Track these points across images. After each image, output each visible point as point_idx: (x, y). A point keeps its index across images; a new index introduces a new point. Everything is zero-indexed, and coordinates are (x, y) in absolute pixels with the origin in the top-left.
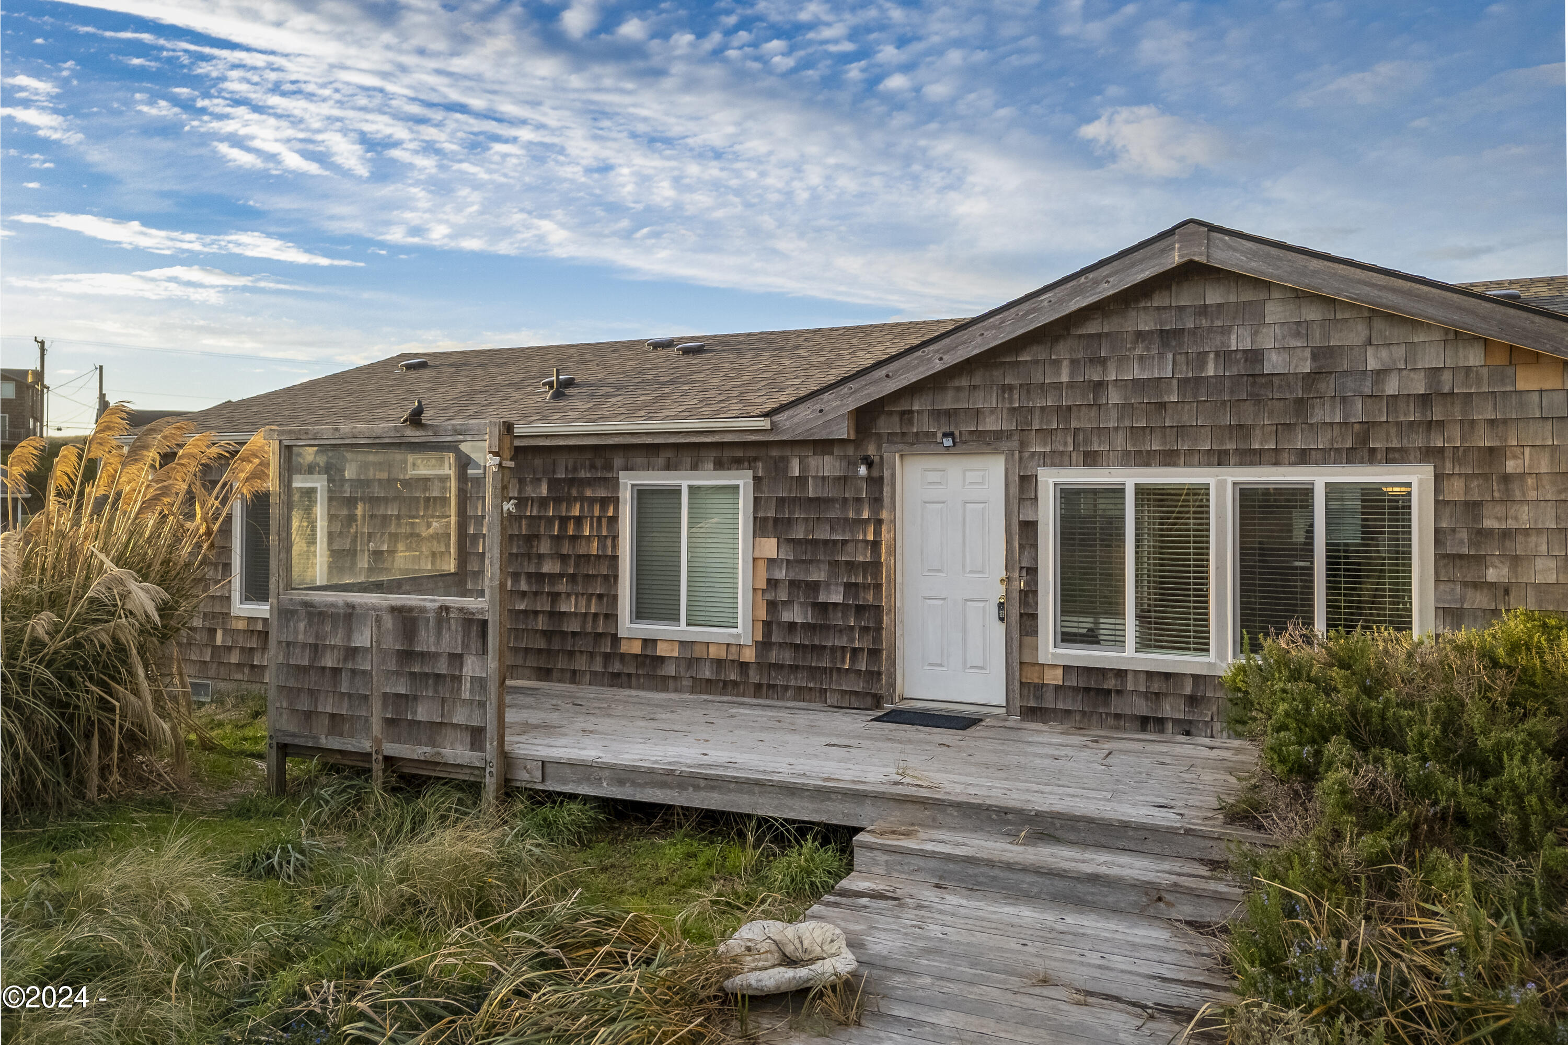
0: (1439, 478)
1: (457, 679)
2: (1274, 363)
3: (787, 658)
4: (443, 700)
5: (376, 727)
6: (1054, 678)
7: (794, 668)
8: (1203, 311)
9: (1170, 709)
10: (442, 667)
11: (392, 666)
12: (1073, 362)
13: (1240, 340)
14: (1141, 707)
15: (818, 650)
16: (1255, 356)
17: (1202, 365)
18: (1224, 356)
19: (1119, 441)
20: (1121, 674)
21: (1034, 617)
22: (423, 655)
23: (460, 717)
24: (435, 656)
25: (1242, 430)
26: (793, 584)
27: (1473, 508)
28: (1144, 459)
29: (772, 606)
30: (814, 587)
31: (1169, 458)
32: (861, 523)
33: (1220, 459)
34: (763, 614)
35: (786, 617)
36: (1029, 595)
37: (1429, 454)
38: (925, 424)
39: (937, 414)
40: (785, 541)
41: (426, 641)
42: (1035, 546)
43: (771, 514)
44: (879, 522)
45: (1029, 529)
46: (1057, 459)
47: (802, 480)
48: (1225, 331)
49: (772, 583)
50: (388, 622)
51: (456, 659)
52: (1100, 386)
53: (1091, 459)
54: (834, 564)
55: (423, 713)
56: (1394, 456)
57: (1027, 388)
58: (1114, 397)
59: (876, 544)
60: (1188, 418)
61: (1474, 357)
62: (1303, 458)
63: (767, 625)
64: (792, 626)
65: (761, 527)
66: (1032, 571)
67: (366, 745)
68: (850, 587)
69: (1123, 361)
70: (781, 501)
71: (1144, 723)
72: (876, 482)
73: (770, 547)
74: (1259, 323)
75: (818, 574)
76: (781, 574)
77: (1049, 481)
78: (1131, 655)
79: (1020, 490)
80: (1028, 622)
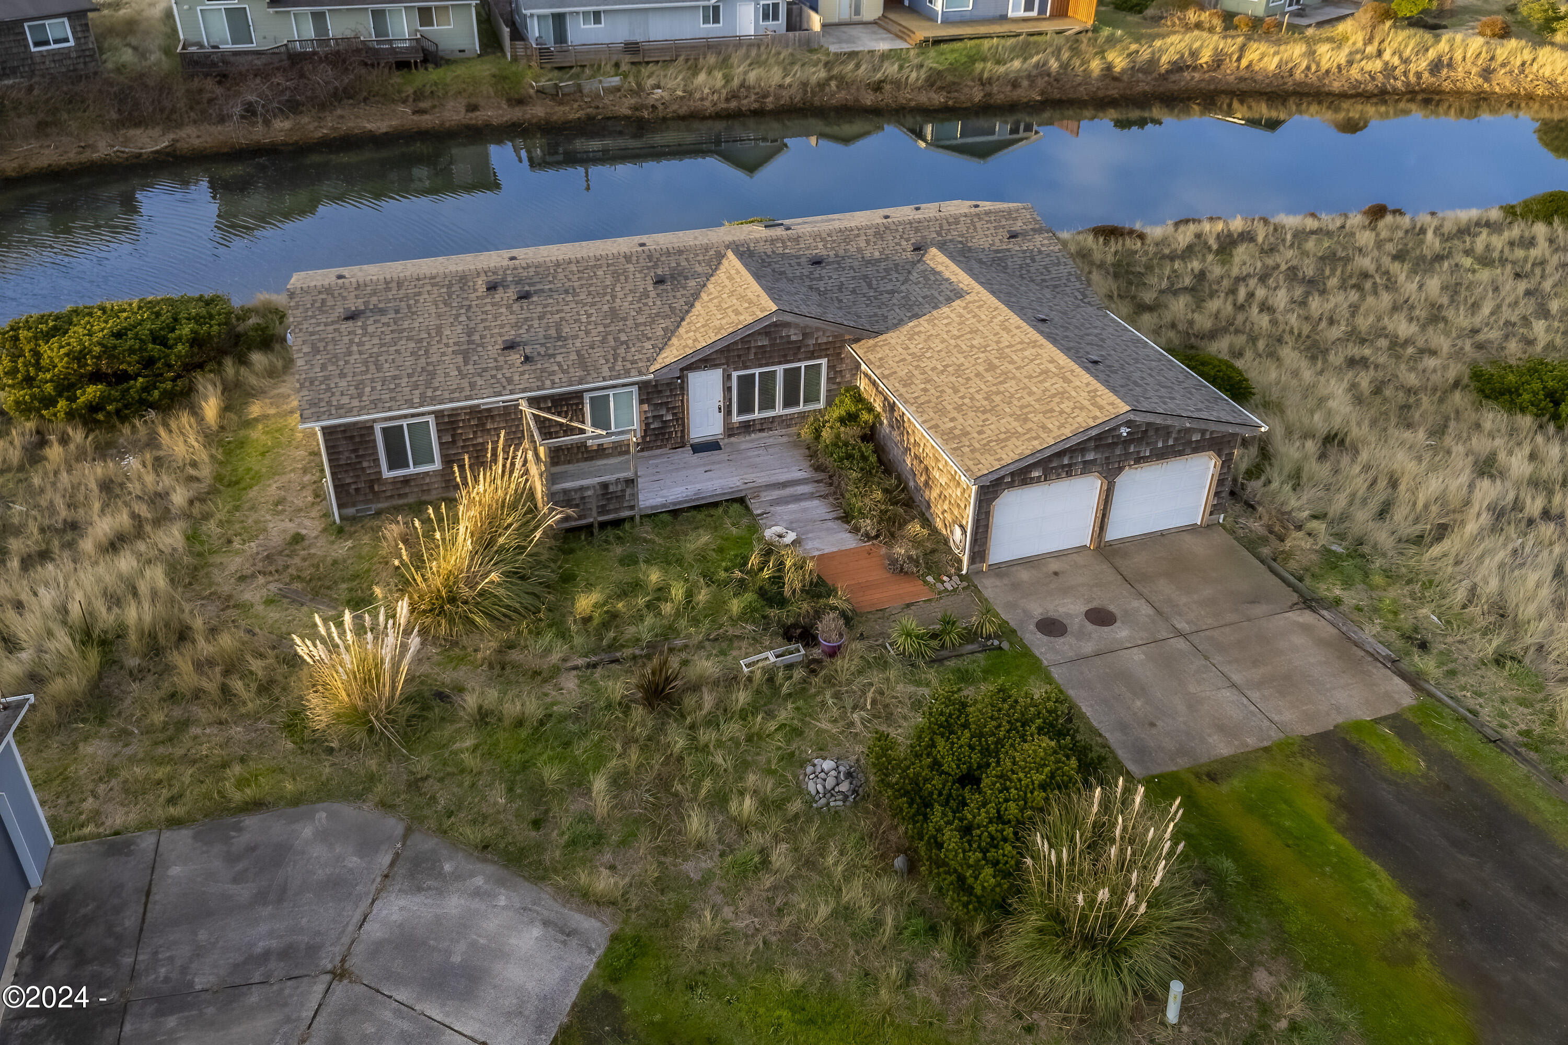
0: (829, 361)
1: (625, 495)
2: (793, 338)
3: (653, 438)
4: (619, 502)
6: (737, 425)
7: (656, 441)
8: (776, 326)
9: (766, 426)
10: (619, 494)
11: (600, 498)
12: (742, 342)
13: (785, 333)
14: (758, 427)
15: (663, 434)
16: (789, 337)
17: (776, 340)
18: (781, 337)
19: (754, 362)
20: (753, 420)
21: (731, 411)
22: (611, 493)
23: (626, 504)
24: (616, 492)
25: (785, 356)
26: (654, 417)
27: (834, 366)
28: (761, 366)
29: (647, 424)
30: (662, 416)
31: (767, 365)
32: (677, 395)
33: (780, 363)
34: (643, 428)
35: (652, 427)
36: (730, 405)
37: (827, 356)
38: (699, 368)
39: (701, 361)
40: (650, 405)
41: (612, 488)
42: (731, 390)
43: (645, 397)
44: (683, 394)
45: (729, 388)
46: (738, 368)
47: (656, 386)
48: (782, 331)
49: (647, 418)
50: (598, 487)
52: (749, 348)
53: (746, 368)
54: (668, 409)
56: (819, 357)
57: (728, 350)
58: (753, 351)
59: (682, 401)
60: (772, 353)
62: (799, 360)
63: (645, 431)
64: (654, 429)
65: (641, 402)
66: (730, 400)
67: (592, 520)
68: (674, 414)
69: (756, 341)
70: (648, 393)
71: (759, 432)
72: (683, 382)
73: (646, 407)
74: (789, 329)
75: (663, 412)
76: (649, 415)
77: (735, 375)
78: (757, 415)
79: (727, 378)
80: (729, 413)
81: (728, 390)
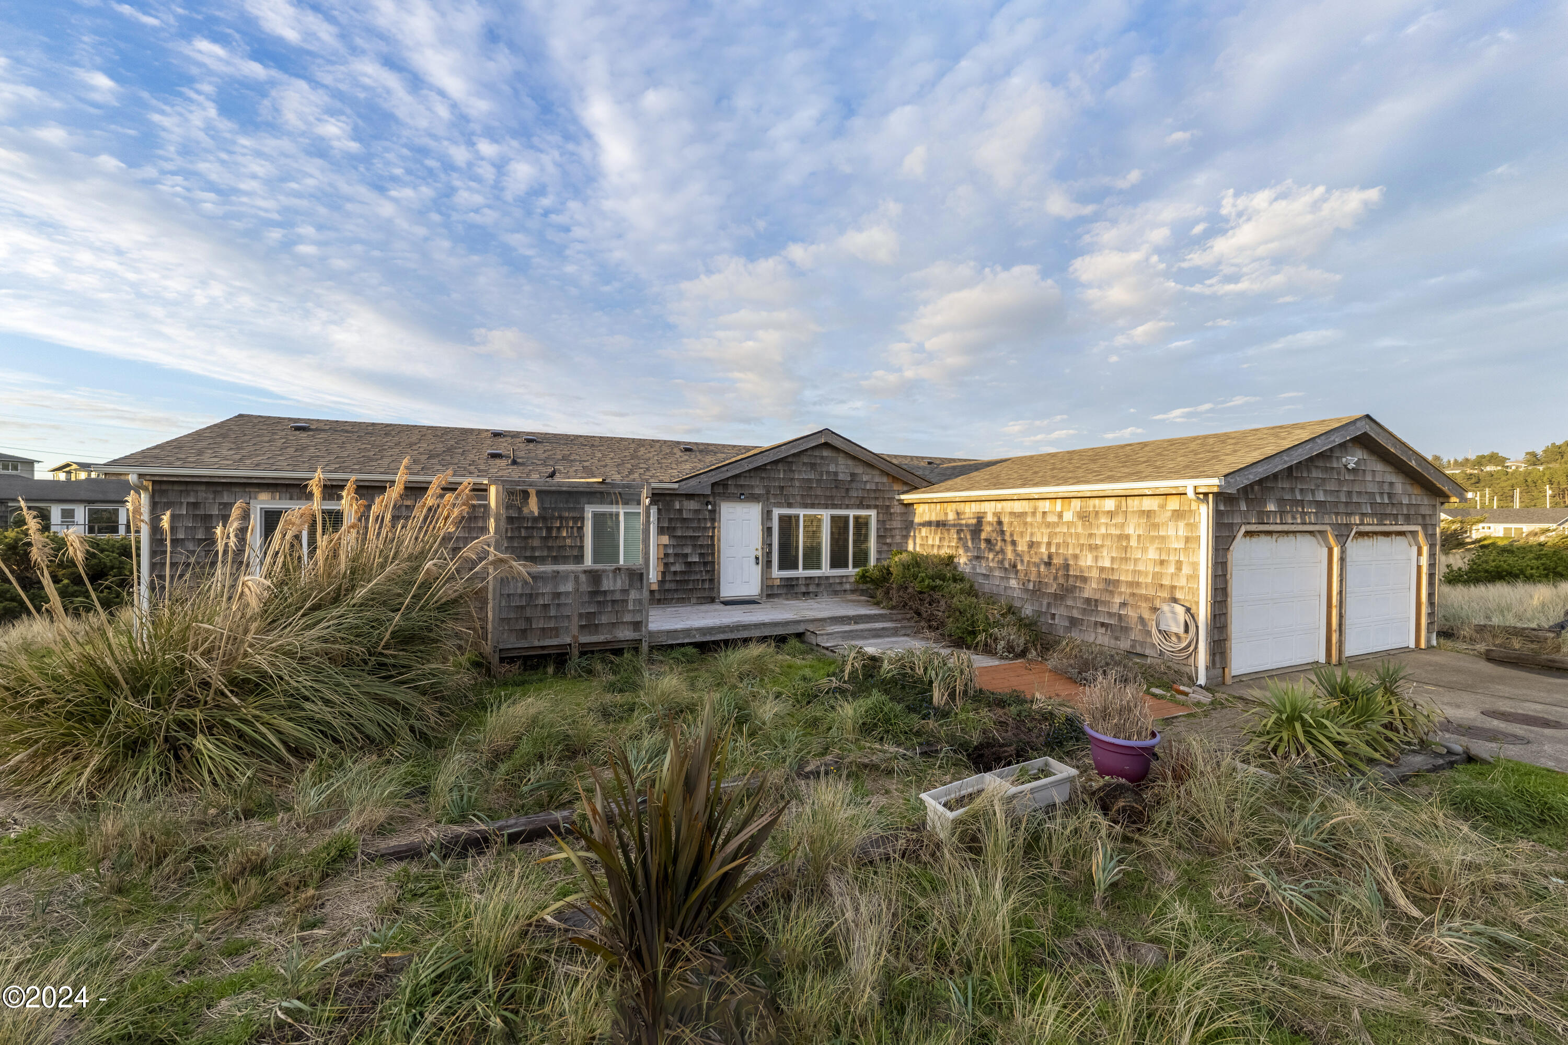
0: (878, 513)
1: (627, 601)
2: (841, 477)
3: (673, 586)
4: (617, 612)
5: (575, 631)
6: (778, 582)
7: (676, 590)
8: (822, 458)
9: (812, 588)
10: (618, 596)
11: (586, 598)
12: (784, 471)
13: (832, 468)
14: (803, 589)
15: (687, 581)
16: (836, 474)
17: (822, 476)
18: (828, 473)
19: (798, 499)
20: (797, 579)
21: (771, 561)
22: (605, 592)
23: (628, 618)
24: (613, 592)
25: (832, 497)
26: (676, 555)
27: (884, 521)
28: (805, 506)
29: (666, 565)
30: (686, 555)
31: (812, 506)
32: (705, 528)
33: (826, 507)
34: (662, 569)
35: (673, 569)
36: (769, 554)
37: (876, 507)
38: (732, 490)
39: (736, 486)
40: (672, 537)
41: (607, 585)
42: (771, 535)
43: (666, 525)
44: (714, 528)
45: (769, 530)
46: (779, 505)
47: (680, 511)
48: (828, 465)
49: (666, 555)
50: (583, 578)
51: (625, 591)
52: (792, 479)
53: (790, 505)
54: (694, 546)
55: (604, 619)
56: (868, 507)
57: (769, 478)
58: (797, 484)
59: (712, 537)
60: (819, 492)
61: (885, 480)
62: (847, 507)
63: (664, 573)
64: (675, 573)
65: (661, 531)
66: (770, 545)
67: (568, 640)
68: (701, 555)
69: (800, 471)
70: (670, 520)
71: (804, 594)
72: (713, 511)
73: (665, 540)
74: (837, 465)
75: (688, 550)
76: (670, 551)
77: (777, 512)
78: (801, 572)
79: (767, 515)
80: (769, 563)
81: (768, 531)
